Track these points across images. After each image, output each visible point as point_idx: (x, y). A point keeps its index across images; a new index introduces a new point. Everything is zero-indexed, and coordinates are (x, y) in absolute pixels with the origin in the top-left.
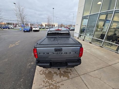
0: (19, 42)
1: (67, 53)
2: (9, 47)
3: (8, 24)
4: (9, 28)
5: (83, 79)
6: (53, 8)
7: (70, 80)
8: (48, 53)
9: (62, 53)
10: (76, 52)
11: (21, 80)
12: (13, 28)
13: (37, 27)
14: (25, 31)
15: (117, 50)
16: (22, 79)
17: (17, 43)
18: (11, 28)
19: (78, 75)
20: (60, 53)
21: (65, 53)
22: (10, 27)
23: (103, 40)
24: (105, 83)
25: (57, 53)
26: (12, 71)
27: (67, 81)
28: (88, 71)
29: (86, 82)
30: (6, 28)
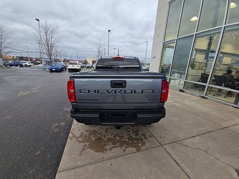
0: (38, 87)
1: (135, 91)
2: (18, 96)
3: (21, 58)
4: (21, 66)
5: (170, 151)
6: (109, 31)
7: (142, 153)
8: (97, 92)
9: (125, 91)
10: (153, 90)
11: (37, 154)
12: (29, 66)
13: (76, 64)
14: (51, 71)
15: (236, 103)
16: (39, 152)
17: (34, 89)
18: (26, 66)
19: (159, 144)
20: (121, 91)
21: (132, 91)
22: (24, 64)
23: (207, 85)
24: (218, 159)
25: (115, 91)
26: (19, 137)
27: (135, 154)
28: (180, 138)
29: (175, 156)
30: (17, 66)
